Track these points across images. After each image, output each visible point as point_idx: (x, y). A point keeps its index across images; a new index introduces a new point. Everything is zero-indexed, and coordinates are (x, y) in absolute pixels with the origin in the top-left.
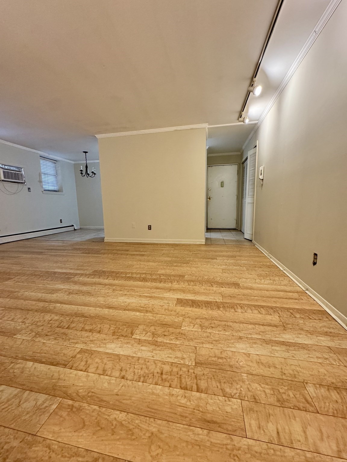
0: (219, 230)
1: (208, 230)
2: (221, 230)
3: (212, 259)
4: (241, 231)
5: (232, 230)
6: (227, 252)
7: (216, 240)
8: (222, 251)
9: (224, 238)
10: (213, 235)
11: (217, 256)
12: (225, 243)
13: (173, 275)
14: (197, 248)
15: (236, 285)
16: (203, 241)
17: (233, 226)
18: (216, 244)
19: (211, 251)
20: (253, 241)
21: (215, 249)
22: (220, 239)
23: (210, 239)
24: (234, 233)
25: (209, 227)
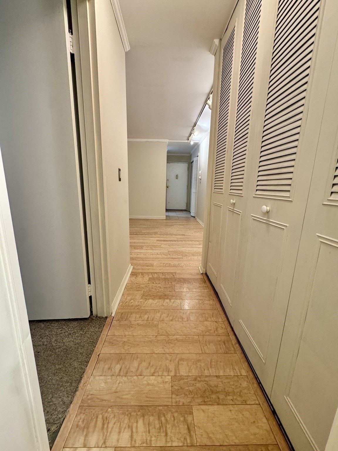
0: (174, 211)
1: (167, 210)
2: (175, 211)
3: (171, 226)
4: (189, 211)
5: (184, 211)
6: (179, 223)
7: (172, 217)
8: (176, 223)
9: (178, 216)
10: (170, 214)
11: (174, 225)
12: (178, 218)
13: (151, 233)
14: (161, 221)
15: (184, 235)
16: (164, 217)
17: (184, 208)
18: (173, 219)
19: (171, 222)
20: (196, 217)
21: (172, 221)
22: (175, 217)
23: (169, 216)
24: (185, 212)
25: (168, 208)
